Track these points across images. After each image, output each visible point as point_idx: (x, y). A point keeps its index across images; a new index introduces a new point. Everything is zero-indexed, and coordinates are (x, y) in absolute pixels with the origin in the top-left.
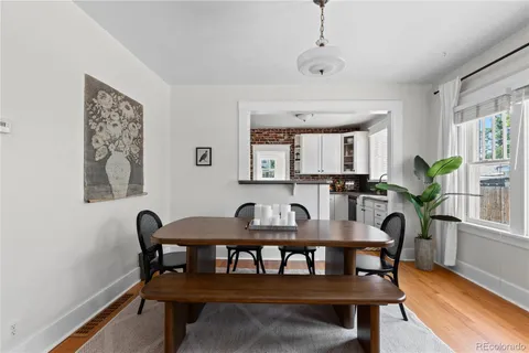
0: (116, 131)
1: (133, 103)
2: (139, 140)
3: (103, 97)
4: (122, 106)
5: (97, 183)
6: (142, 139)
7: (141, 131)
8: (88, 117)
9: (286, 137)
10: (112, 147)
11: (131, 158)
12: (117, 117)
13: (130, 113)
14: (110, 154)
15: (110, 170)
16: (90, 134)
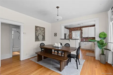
0: (40, 32)
1: (43, 28)
2: (44, 33)
3: (38, 28)
4: (41, 29)
5: (37, 39)
6: (45, 33)
7: (45, 32)
8: (35, 31)
9: (80, 29)
10: (39, 34)
11: (43, 36)
12: (40, 30)
13: (43, 29)
14: (39, 35)
15: (39, 37)
16: (36, 33)
